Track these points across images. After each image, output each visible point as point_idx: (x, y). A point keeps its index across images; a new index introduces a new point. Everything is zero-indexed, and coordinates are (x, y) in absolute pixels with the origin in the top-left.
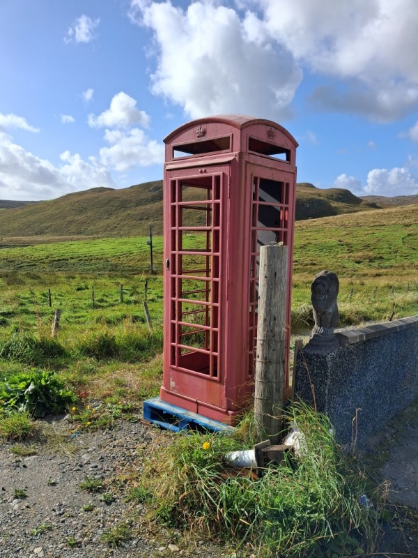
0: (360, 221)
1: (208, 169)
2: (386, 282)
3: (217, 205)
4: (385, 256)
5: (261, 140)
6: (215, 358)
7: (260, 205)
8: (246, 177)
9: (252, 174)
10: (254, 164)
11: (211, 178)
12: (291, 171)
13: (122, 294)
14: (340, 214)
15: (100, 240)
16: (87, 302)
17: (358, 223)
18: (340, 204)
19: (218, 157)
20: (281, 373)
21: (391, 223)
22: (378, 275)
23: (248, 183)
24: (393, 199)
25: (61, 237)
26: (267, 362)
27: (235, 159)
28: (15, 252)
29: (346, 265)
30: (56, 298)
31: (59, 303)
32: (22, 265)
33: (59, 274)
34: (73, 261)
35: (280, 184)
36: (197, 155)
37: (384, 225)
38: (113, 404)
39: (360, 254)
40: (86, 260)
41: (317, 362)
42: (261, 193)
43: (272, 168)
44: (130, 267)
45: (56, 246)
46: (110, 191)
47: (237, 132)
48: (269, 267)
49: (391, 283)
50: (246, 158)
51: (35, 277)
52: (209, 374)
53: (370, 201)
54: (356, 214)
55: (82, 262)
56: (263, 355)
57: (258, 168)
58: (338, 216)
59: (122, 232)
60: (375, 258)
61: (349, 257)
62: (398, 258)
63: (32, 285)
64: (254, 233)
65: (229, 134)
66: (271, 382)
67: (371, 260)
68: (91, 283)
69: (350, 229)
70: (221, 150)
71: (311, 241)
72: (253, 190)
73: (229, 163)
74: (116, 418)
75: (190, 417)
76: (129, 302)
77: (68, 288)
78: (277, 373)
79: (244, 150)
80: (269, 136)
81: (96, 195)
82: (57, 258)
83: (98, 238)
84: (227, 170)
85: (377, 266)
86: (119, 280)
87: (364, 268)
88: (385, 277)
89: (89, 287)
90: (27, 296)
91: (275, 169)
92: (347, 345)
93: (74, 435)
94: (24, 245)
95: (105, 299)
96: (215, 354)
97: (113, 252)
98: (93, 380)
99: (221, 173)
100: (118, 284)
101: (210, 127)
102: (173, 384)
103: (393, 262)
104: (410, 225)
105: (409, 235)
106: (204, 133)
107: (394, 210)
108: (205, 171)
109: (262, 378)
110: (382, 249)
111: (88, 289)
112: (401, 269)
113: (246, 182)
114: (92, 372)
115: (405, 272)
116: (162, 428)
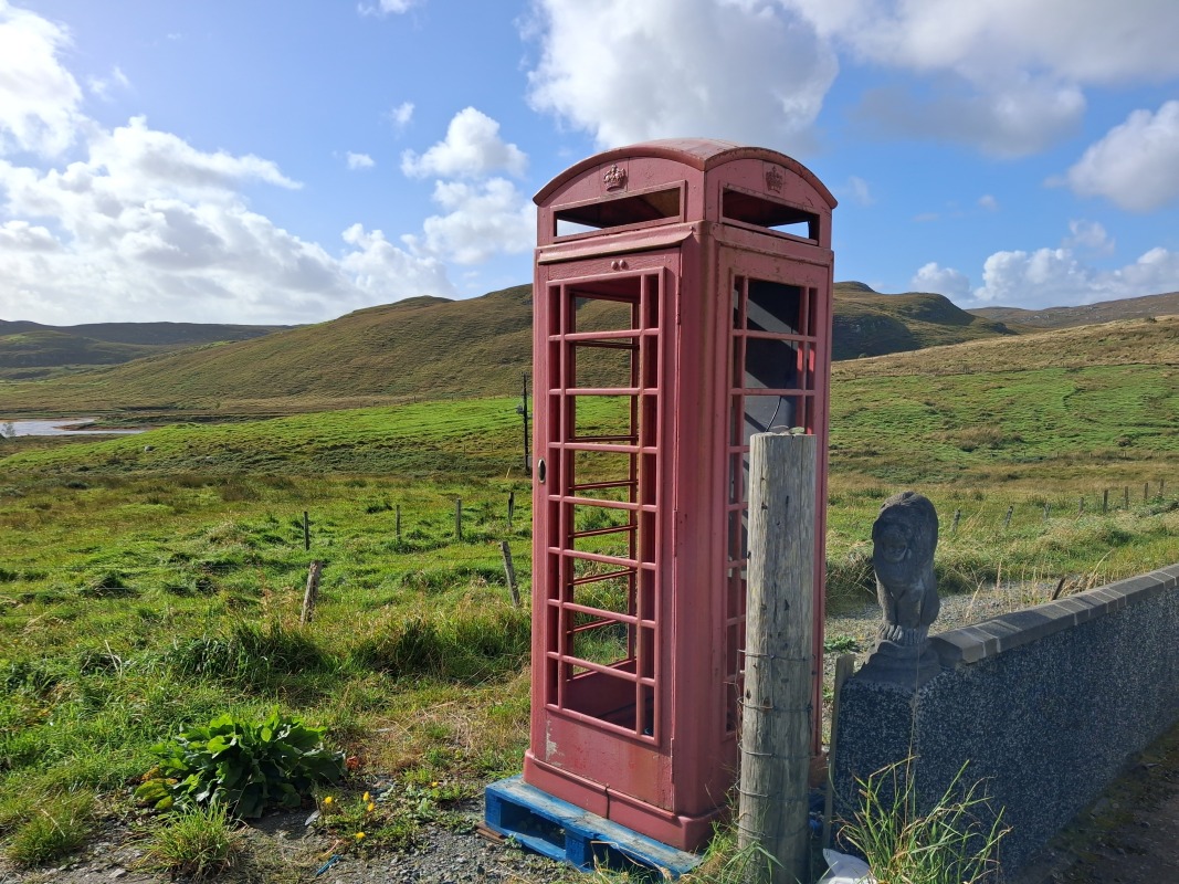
0: (970, 361)
1: (630, 260)
2: (1032, 493)
3: (652, 340)
4: (1026, 436)
5: (751, 193)
6: (648, 690)
7: (749, 339)
8: (717, 276)
9: (730, 271)
10: (735, 248)
11: (637, 279)
12: (823, 262)
13: (460, 519)
14: (928, 346)
15: (420, 406)
16: (385, 538)
17: (966, 367)
18: (928, 326)
19: (654, 234)
20: (804, 736)
21: (1038, 365)
22: (1012, 477)
23: (723, 290)
24: (1041, 313)
25: (340, 399)
26: (768, 710)
27: (691, 236)
28: (244, 431)
29: (944, 456)
30: (321, 531)
31: (327, 540)
32: (258, 458)
33: (334, 477)
34: (362, 449)
35: (796, 291)
36: (609, 230)
37: (1024, 370)
38: (418, 785)
39: (973, 431)
40: (389, 447)
41: (888, 711)
42: (752, 310)
43: (776, 256)
44: (481, 459)
45: (330, 418)
46: (440, 305)
47: (696, 178)
48: (770, 484)
49: (1042, 495)
50: (717, 234)
51: (282, 484)
52: (634, 729)
53: (993, 319)
54: (960, 346)
55: (382, 451)
56: (759, 690)
57: (745, 256)
58: (923, 351)
59: (466, 388)
60: (1004, 441)
61: (948, 438)
62: (1056, 439)
63: (274, 502)
64: (737, 400)
65: (679, 183)
66: (778, 757)
67: (997, 444)
68: (396, 495)
69: (949, 378)
70: (662, 216)
71: (865, 405)
72: (734, 304)
73: (677, 245)
74: (424, 822)
75: (589, 828)
76: (473, 539)
77: (348, 506)
78: (792, 736)
79: (712, 217)
80: (769, 184)
81: (414, 313)
82: (330, 445)
83: (417, 401)
84: (673, 261)
85: (1009, 456)
86: (456, 490)
87: (981, 462)
88: (1028, 481)
89: (393, 505)
90: (262, 525)
91: (784, 258)
92: (958, 667)
93: (326, 863)
94: (264, 416)
95: (424, 530)
96: (648, 680)
97: (447, 430)
98: (379, 726)
99: (662, 267)
100: (452, 497)
101: (634, 167)
102: (551, 747)
103: (1045, 450)
104: (1081, 368)
105: (1078, 390)
106: (623, 181)
107: (1044, 336)
108: (625, 266)
109: (756, 748)
110: (1020, 420)
111: (390, 509)
112: (1062, 465)
113: (716, 288)
114: (379, 706)
115: (1072, 470)
116: (527, 850)
